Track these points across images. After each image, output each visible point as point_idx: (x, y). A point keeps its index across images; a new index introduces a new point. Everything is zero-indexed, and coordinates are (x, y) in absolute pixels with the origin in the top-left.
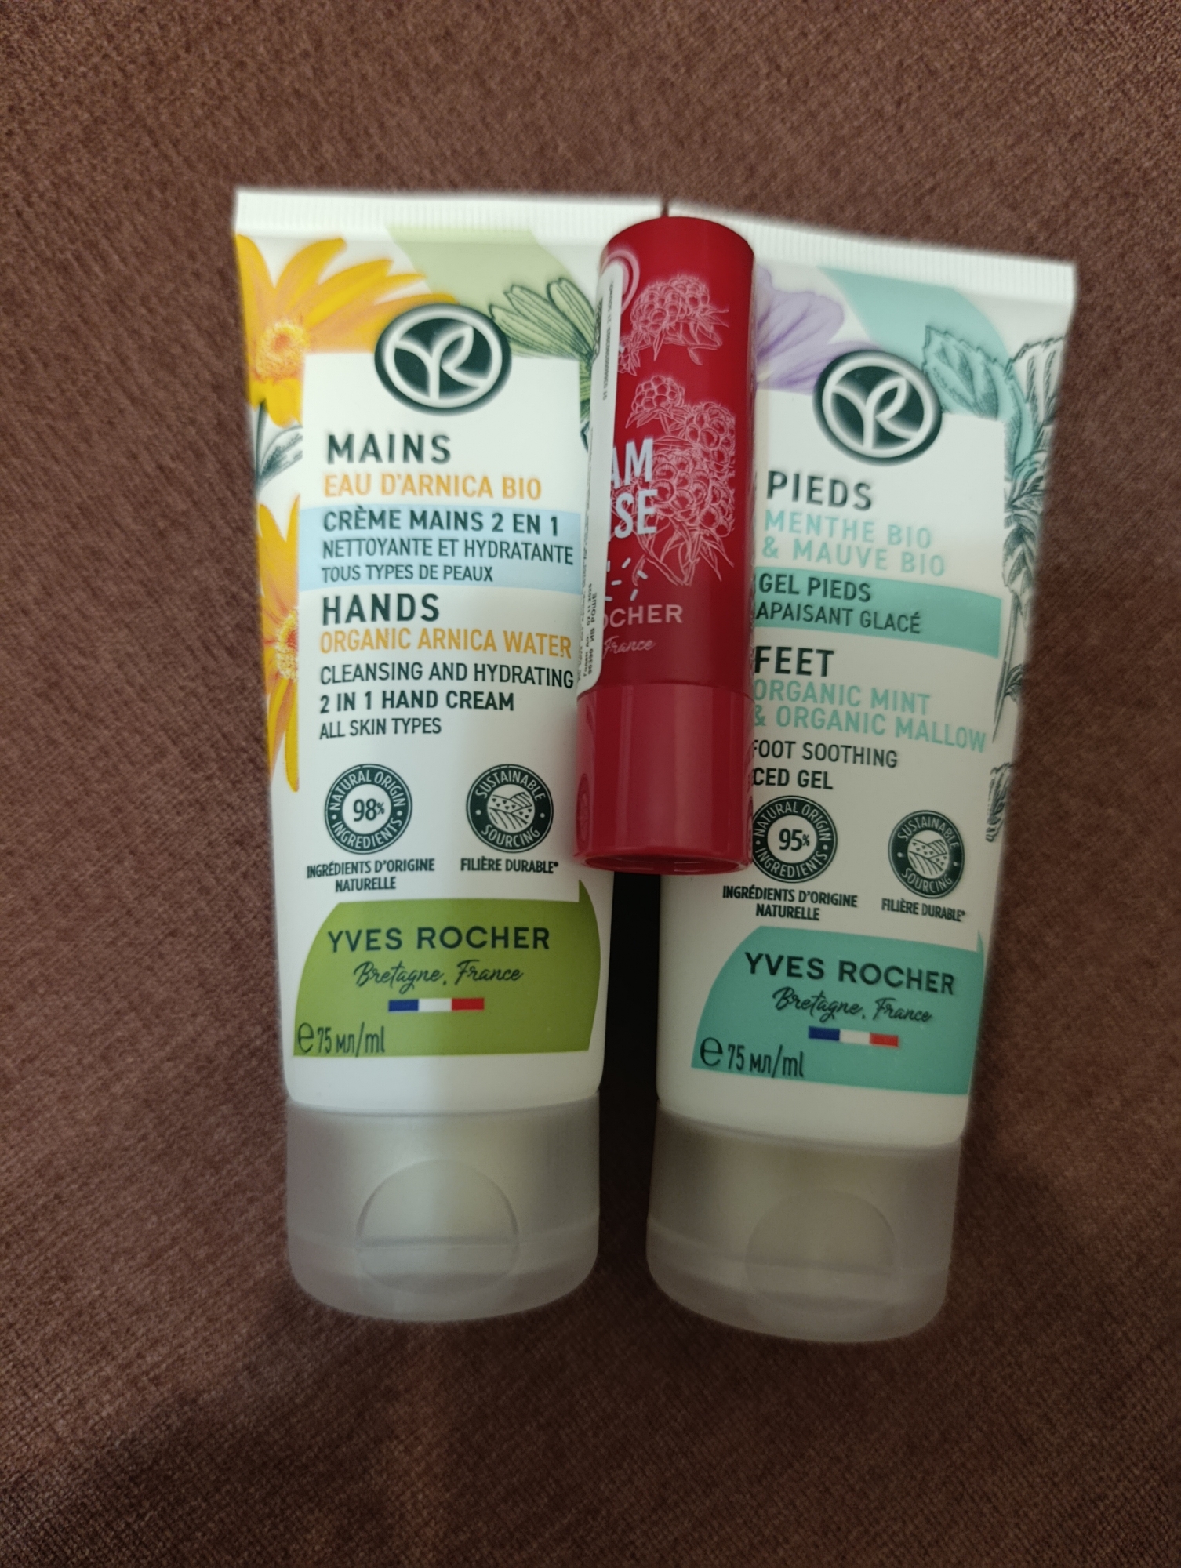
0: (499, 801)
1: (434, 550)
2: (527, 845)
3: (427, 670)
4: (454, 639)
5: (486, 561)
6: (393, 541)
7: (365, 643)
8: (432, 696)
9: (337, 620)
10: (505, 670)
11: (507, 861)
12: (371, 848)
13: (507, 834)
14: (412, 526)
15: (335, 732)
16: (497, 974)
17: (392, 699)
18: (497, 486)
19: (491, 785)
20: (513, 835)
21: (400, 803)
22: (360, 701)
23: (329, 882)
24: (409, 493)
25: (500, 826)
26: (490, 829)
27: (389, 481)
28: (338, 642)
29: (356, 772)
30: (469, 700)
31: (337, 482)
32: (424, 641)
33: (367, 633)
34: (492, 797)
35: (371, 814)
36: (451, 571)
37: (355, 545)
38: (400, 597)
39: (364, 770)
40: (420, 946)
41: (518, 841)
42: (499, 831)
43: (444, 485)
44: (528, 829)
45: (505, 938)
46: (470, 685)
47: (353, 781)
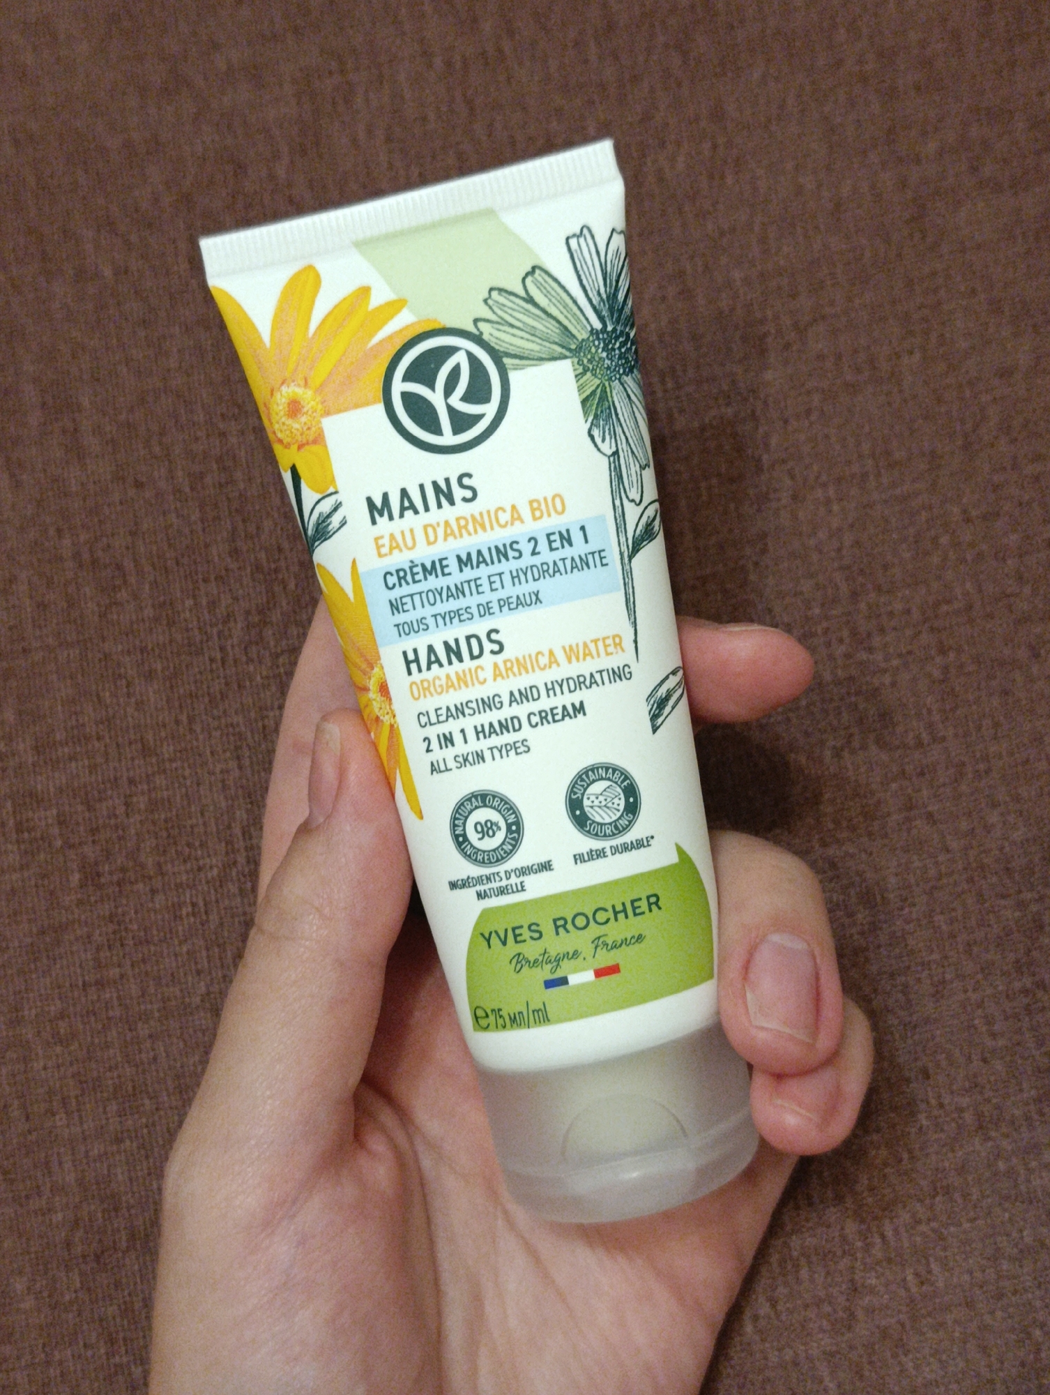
0: (593, 798)
1: (486, 587)
2: (624, 829)
3: (506, 699)
4: (522, 665)
5: (532, 586)
6: (448, 588)
7: (448, 687)
8: (516, 721)
9: (420, 670)
10: (571, 682)
11: (611, 847)
12: (498, 860)
13: (605, 824)
14: (461, 570)
15: (443, 768)
16: (625, 942)
17: (483, 731)
18: (525, 512)
19: (583, 786)
20: (610, 824)
21: (511, 819)
22: (458, 738)
23: (470, 893)
24: (451, 539)
25: (598, 819)
26: (591, 825)
27: (430, 530)
28: (425, 689)
29: (469, 800)
30: (546, 717)
31: (386, 541)
32: (497, 674)
33: (448, 676)
34: (585, 797)
35: (491, 833)
36: (504, 603)
37: (417, 598)
38: (468, 638)
39: (476, 797)
40: (557, 933)
41: (616, 827)
42: (598, 824)
43: (479, 523)
44: (622, 815)
45: (625, 911)
46: (545, 703)
47: (469, 807)
